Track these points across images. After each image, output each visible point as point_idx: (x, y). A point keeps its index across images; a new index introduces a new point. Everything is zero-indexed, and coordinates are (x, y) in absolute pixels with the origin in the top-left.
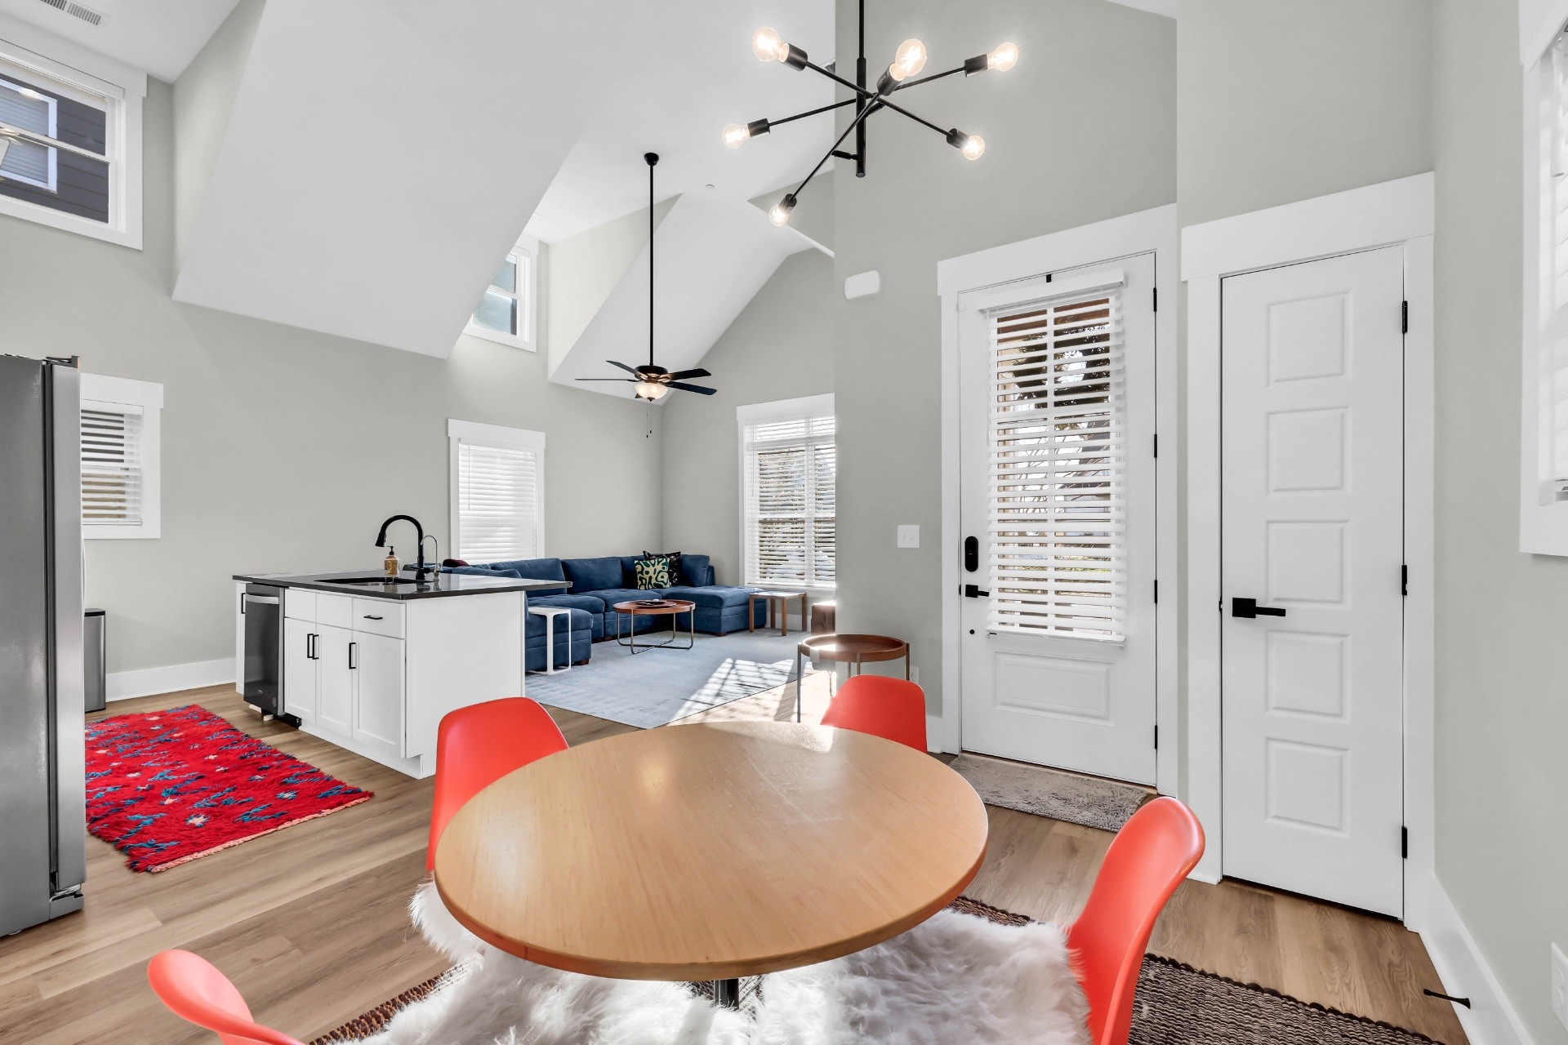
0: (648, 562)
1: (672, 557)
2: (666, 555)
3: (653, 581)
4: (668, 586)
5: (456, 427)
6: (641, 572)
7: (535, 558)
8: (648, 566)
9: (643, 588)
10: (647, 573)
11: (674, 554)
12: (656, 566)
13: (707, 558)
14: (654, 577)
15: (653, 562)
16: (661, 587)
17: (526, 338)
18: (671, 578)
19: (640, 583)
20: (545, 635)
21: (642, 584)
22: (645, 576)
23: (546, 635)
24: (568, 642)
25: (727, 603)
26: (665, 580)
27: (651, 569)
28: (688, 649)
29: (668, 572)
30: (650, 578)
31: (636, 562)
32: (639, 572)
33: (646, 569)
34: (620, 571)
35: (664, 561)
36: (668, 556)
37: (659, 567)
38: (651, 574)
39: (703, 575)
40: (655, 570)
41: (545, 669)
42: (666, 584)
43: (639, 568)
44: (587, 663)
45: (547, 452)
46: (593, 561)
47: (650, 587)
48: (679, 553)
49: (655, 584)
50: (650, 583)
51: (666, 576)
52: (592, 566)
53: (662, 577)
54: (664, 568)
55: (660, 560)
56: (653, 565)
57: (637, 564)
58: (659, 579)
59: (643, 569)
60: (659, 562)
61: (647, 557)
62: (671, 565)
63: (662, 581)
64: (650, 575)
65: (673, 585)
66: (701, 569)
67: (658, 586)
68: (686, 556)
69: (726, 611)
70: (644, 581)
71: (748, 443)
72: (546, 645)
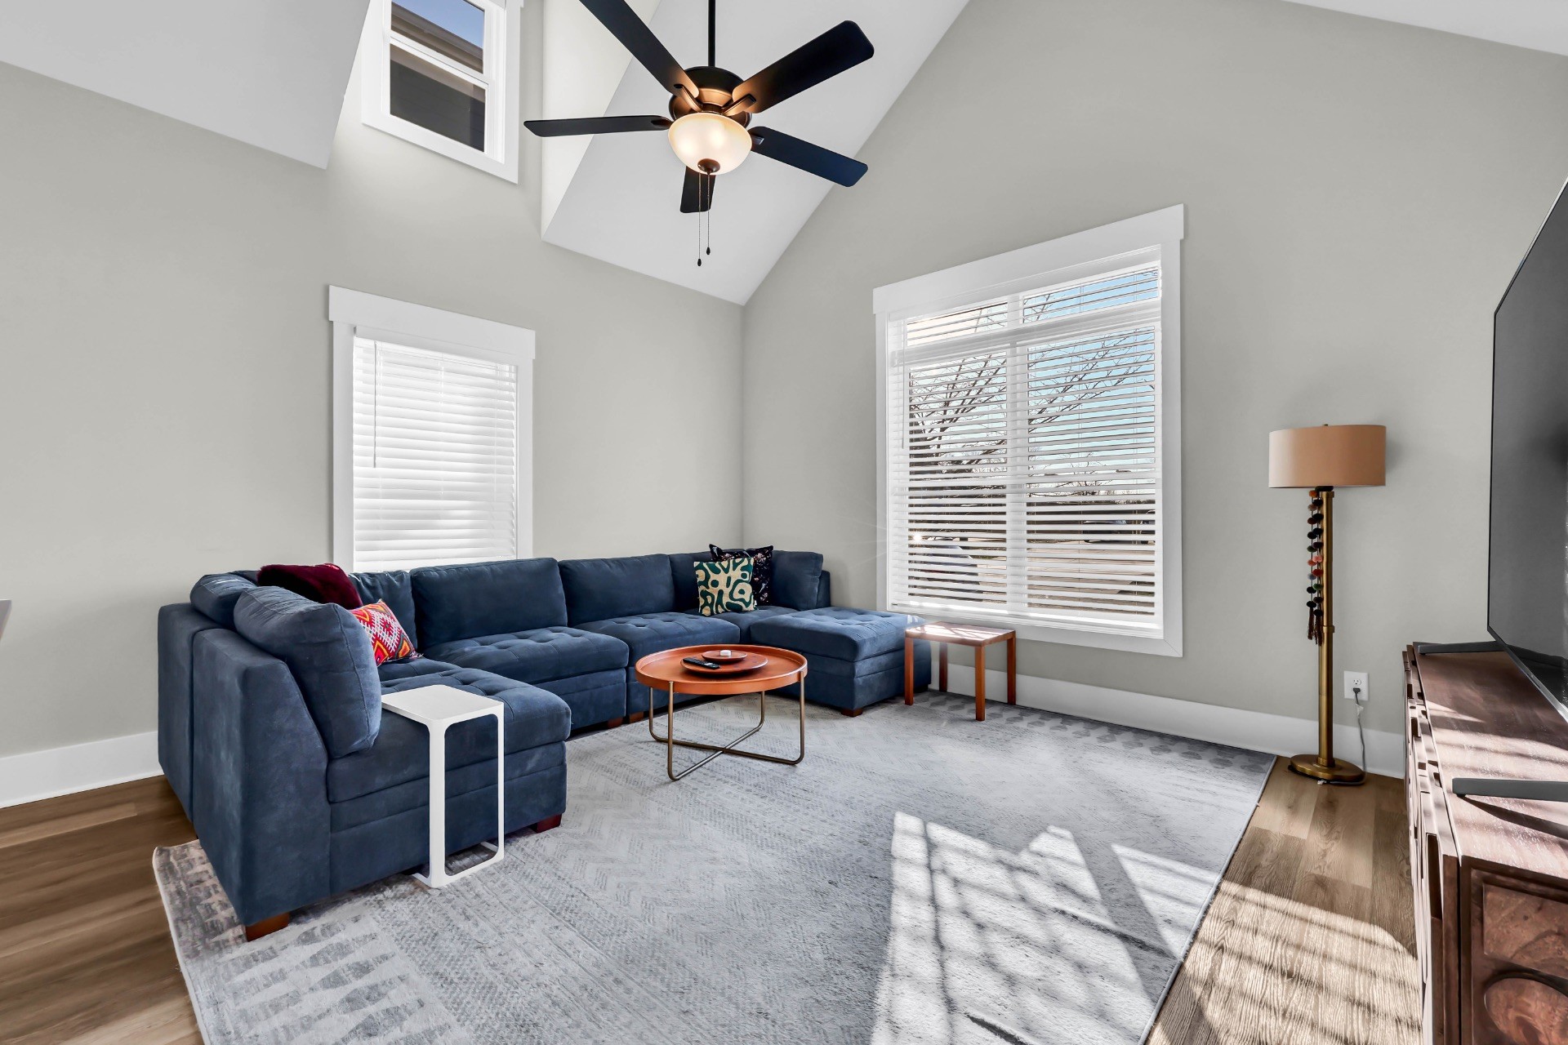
0: (717, 564)
1: (759, 555)
2: (749, 551)
3: (726, 599)
4: (751, 607)
5: (344, 303)
6: (705, 583)
7: (513, 558)
8: (717, 571)
9: (707, 611)
10: (715, 584)
11: (761, 550)
12: (731, 572)
13: (817, 558)
14: (727, 591)
15: (725, 564)
16: (738, 609)
17: (500, 157)
18: (756, 594)
19: (702, 601)
20: (425, 776)
21: (706, 604)
22: (711, 590)
23: (427, 776)
24: (496, 782)
25: (866, 650)
26: (747, 597)
27: (722, 578)
28: (793, 763)
29: (752, 583)
30: (721, 593)
31: (696, 564)
32: (701, 583)
33: (713, 577)
34: (669, 579)
35: (745, 563)
36: (752, 553)
37: (736, 574)
38: (722, 586)
39: (814, 587)
40: (729, 579)
41: (423, 867)
42: (747, 604)
43: (701, 575)
44: (556, 822)
45: (538, 365)
46: (620, 562)
47: (720, 610)
48: (771, 547)
49: (728, 604)
50: (720, 602)
51: (748, 589)
52: (616, 571)
53: (742, 592)
54: (744, 576)
55: (738, 560)
56: (726, 571)
57: (699, 567)
58: (737, 595)
59: (708, 577)
60: (735, 565)
61: (716, 555)
62: (757, 569)
63: (742, 600)
64: (719, 588)
65: (760, 604)
66: (810, 576)
67: (735, 608)
68: (782, 553)
69: (863, 667)
70: (709, 600)
71: (893, 353)
72: (427, 804)
